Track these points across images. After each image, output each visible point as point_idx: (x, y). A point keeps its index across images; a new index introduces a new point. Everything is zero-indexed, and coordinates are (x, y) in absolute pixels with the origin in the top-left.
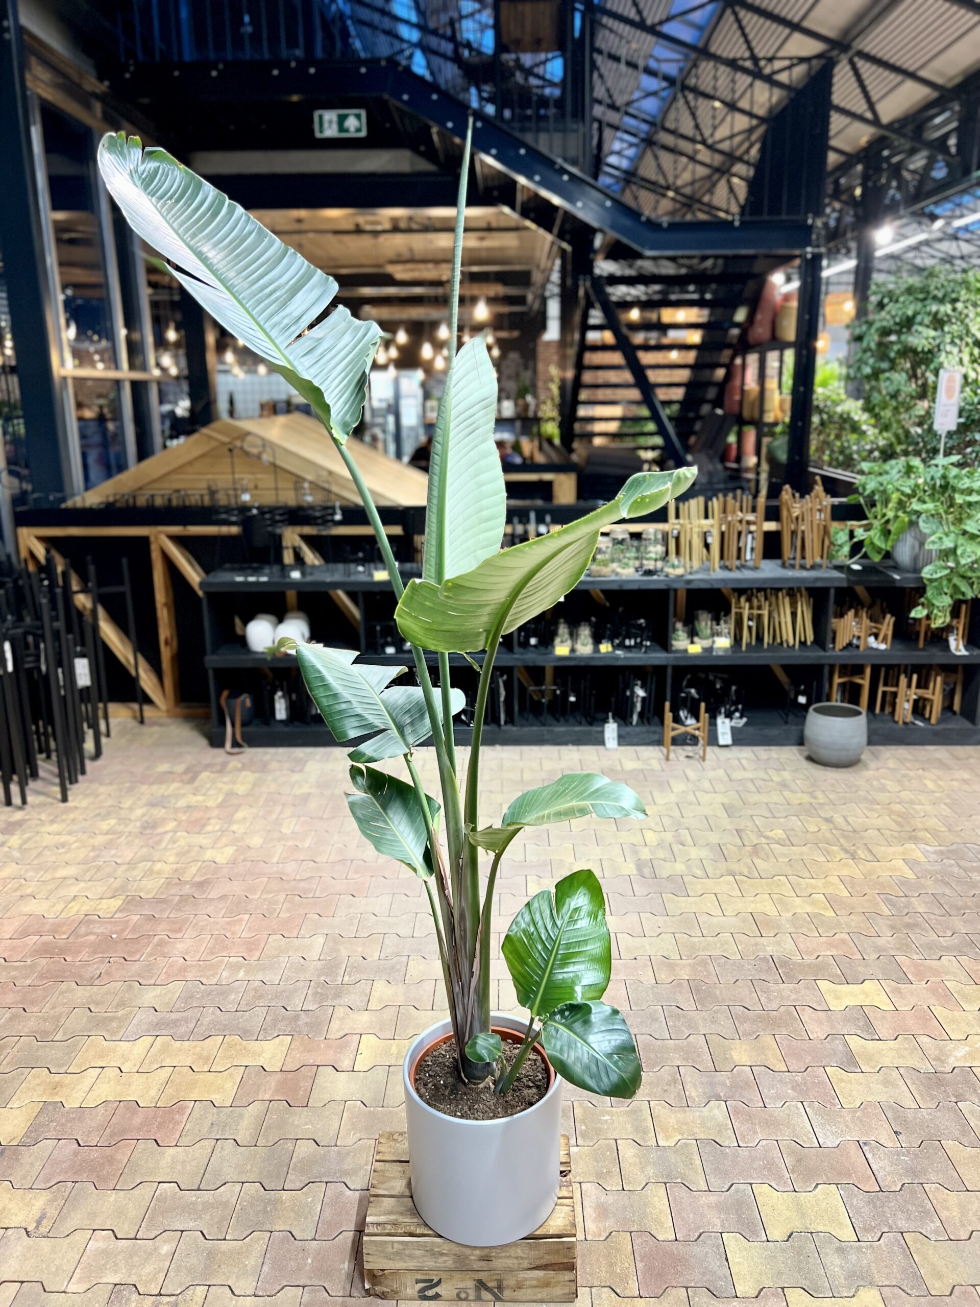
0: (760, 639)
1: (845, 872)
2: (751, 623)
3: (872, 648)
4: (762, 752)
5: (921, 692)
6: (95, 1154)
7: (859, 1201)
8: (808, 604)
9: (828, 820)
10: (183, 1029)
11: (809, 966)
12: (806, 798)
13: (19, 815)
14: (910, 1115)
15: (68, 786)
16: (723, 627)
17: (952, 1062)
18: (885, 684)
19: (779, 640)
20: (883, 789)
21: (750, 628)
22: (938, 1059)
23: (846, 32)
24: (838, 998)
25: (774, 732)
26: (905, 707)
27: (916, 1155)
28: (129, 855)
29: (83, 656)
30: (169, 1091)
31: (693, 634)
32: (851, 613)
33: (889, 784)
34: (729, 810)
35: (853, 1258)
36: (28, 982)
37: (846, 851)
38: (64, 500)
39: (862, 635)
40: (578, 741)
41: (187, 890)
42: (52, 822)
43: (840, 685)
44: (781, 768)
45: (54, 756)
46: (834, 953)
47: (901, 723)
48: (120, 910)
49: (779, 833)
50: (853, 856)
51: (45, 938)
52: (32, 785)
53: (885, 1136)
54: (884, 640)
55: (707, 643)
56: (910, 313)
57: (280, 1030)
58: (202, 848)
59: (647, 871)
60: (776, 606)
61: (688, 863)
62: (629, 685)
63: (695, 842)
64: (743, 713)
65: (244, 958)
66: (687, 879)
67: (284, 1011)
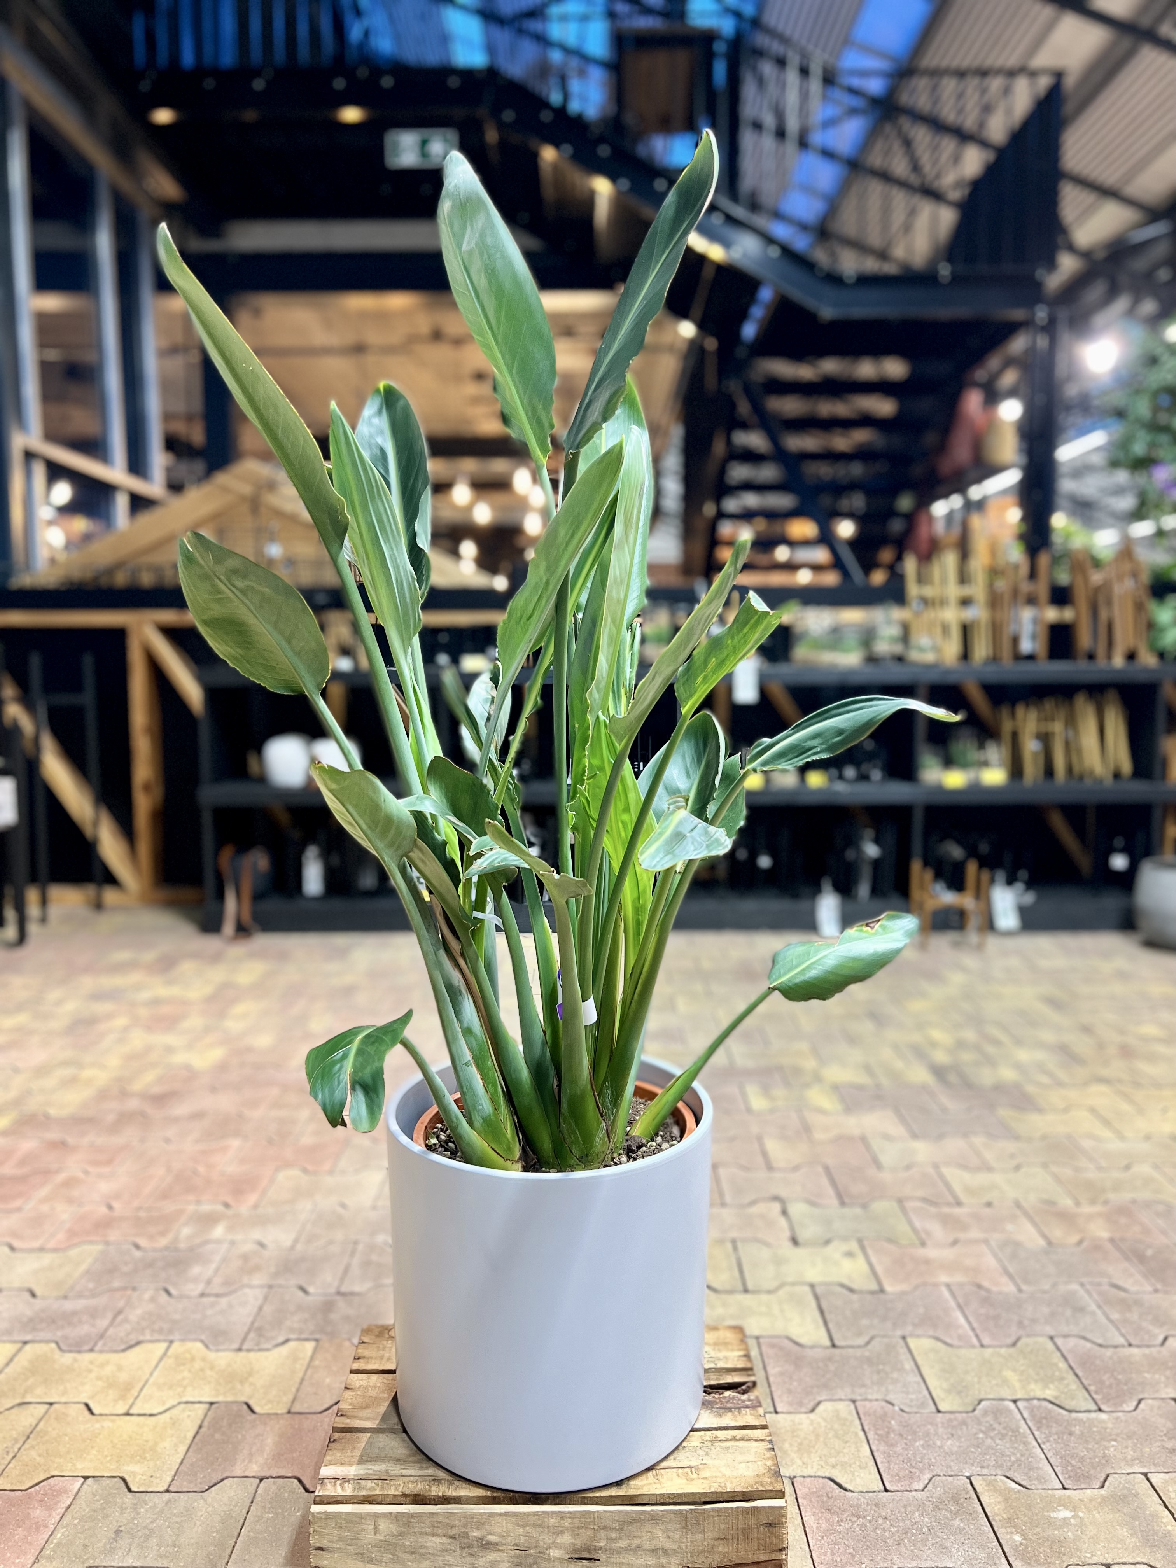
0: (1050, 770)
2: (1034, 745)
4: (1068, 940)
10: (85, 1329)
16: (993, 754)
19: (1080, 771)
25: (1079, 910)
29: (5, 773)
31: (949, 762)
55: (970, 774)
57: (292, 1330)
58: (169, 1050)
59: (953, 1078)
60: (1071, 722)
61: (1018, 1066)
62: (852, 841)
63: (1019, 1042)
64: (1030, 885)
65: (227, 1205)
66: (1030, 1089)
67: (300, 1294)
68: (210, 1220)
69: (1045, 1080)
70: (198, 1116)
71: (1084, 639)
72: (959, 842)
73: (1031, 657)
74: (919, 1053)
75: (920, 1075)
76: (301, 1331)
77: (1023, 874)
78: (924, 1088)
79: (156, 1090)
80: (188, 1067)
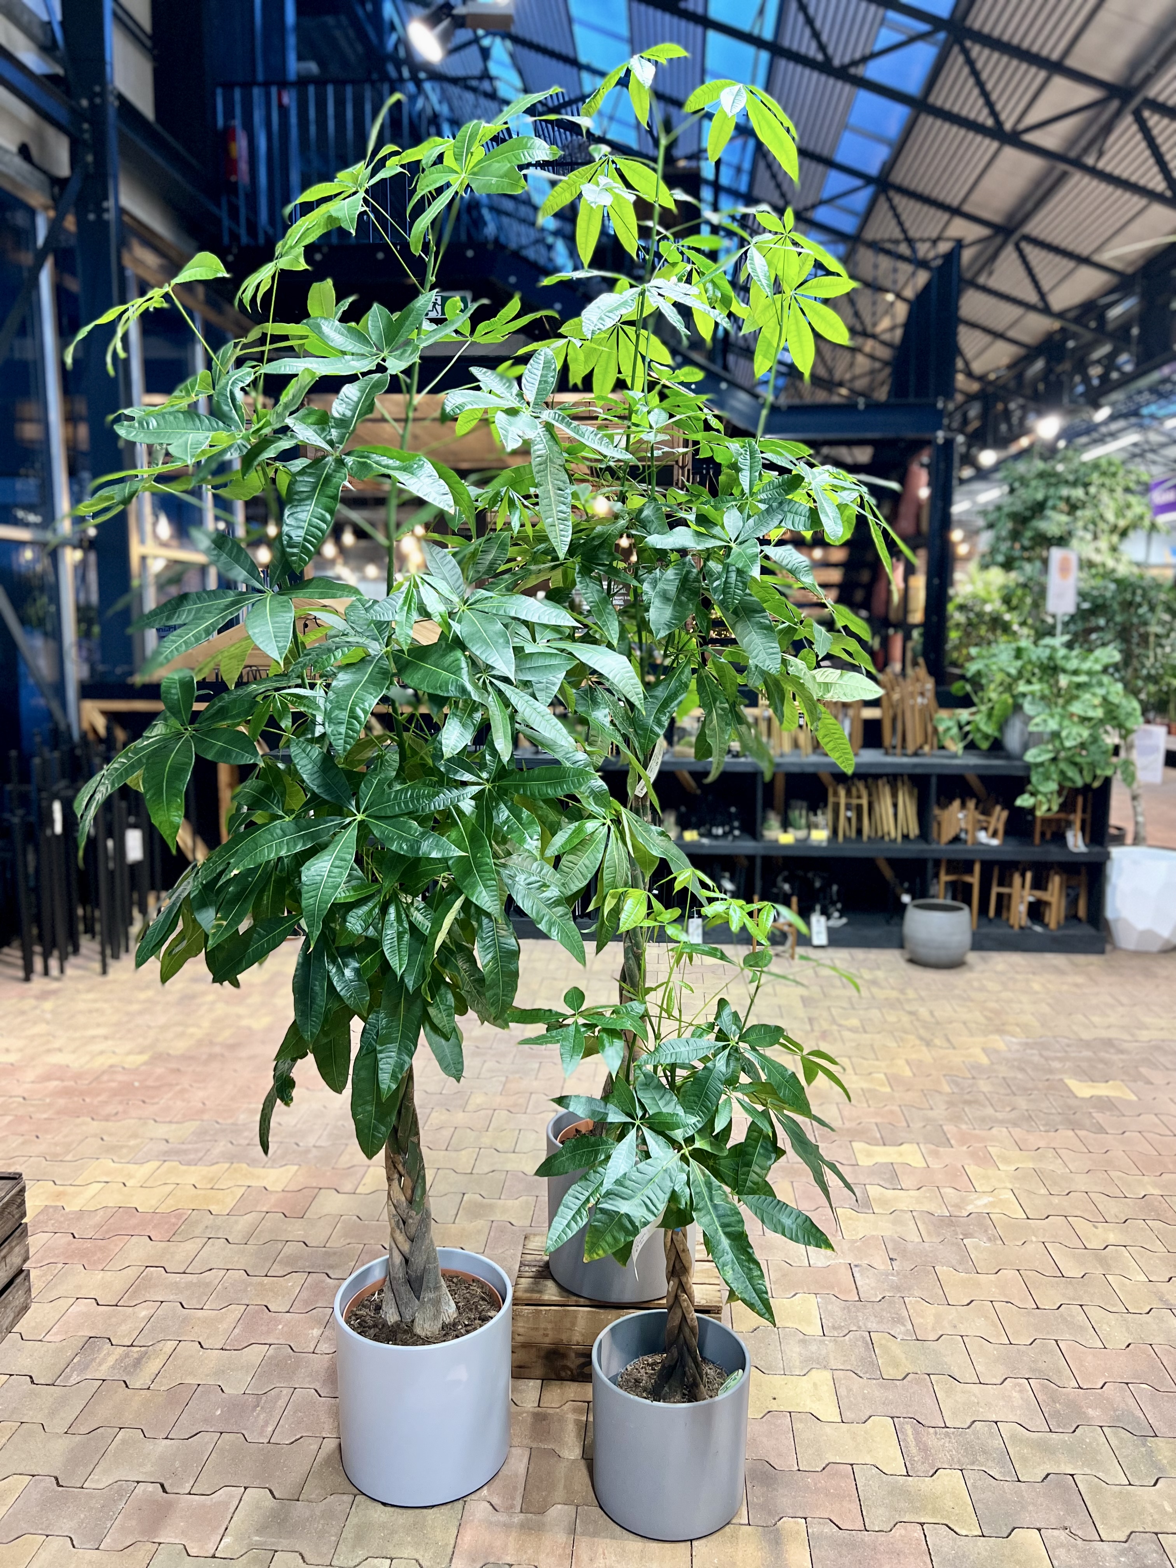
0: (859, 831)
1: (914, 1056)
2: (849, 814)
3: (982, 844)
4: (860, 954)
5: (1039, 894)
6: (88, 1244)
7: (836, 1307)
8: (911, 794)
9: (911, 1013)
10: (192, 1156)
11: (848, 1130)
12: (894, 994)
13: (55, 985)
14: (910, 1247)
15: (109, 961)
16: (820, 819)
17: (970, 1208)
18: (1001, 884)
19: (880, 834)
20: (983, 989)
21: (849, 820)
22: (957, 1206)
23: (1011, 216)
24: (869, 1155)
25: (874, 932)
26: (1019, 910)
27: (905, 1277)
28: (162, 1020)
29: (135, 826)
30: (170, 1201)
31: (786, 825)
32: (957, 803)
33: (990, 985)
34: (806, 1001)
35: (814, 1348)
36: (45, 1116)
37: (921, 1038)
38: (131, 673)
39: (970, 828)
41: (217, 1049)
42: (89, 991)
43: (946, 883)
44: (878, 968)
45: (98, 938)
46: (879, 1120)
47: (1016, 927)
48: (145, 1063)
49: (854, 1022)
50: (928, 1044)
51: (66, 1083)
52: (72, 960)
53: (880, 1261)
54: (994, 834)
55: (801, 834)
56: (1040, 496)
64: (842, 914)
71: (887, 734)
72: (788, 882)
77: (838, 907)
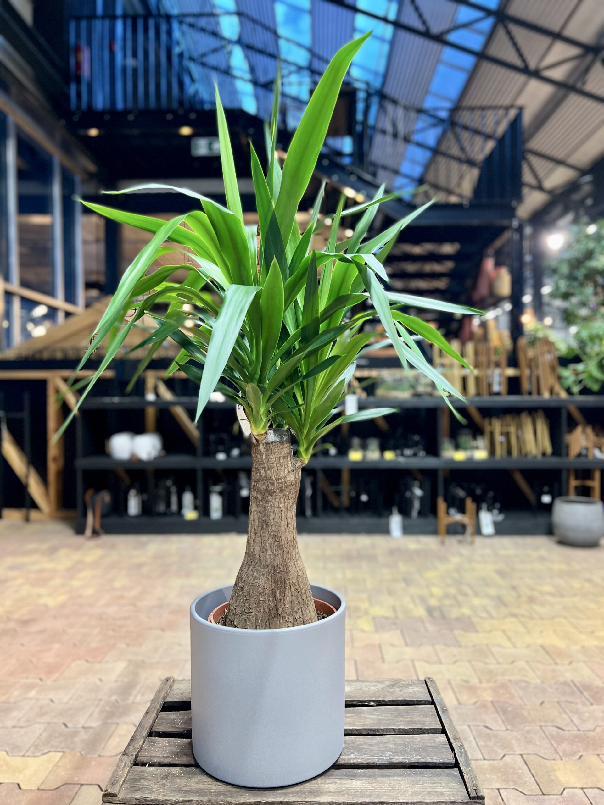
0: (509, 451)
2: (502, 439)
3: (598, 458)
4: (520, 540)
8: (546, 423)
16: (480, 443)
19: (525, 452)
21: (501, 443)
25: (526, 524)
31: (457, 447)
32: (579, 429)
39: (589, 447)
40: (370, 531)
43: (575, 486)
55: (468, 453)
57: (53, 746)
58: (39, 596)
59: (436, 614)
60: (519, 427)
61: (473, 608)
62: (409, 488)
63: (476, 594)
64: (501, 511)
65: (41, 680)
66: (475, 620)
67: (63, 727)
68: (30, 687)
69: (484, 615)
70: (41, 632)
71: (525, 385)
72: (463, 488)
73: (498, 394)
74: (423, 600)
75: (420, 612)
76: (57, 747)
77: (498, 505)
78: (421, 619)
79: (26, 617)
80: (46, 606)
